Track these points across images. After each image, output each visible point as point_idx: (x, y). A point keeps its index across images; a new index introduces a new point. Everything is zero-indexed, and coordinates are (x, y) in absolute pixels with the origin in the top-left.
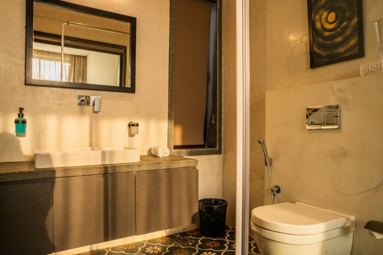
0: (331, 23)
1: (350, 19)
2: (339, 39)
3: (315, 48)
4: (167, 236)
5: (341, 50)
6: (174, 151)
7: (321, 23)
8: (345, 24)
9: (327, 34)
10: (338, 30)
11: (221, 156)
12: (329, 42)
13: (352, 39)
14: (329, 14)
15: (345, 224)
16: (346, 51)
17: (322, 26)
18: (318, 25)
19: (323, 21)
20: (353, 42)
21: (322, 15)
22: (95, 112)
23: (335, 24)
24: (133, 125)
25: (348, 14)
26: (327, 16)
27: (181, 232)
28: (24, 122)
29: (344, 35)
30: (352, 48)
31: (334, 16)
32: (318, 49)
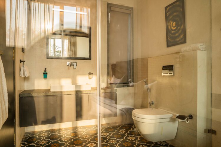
0: (174, 27)
1: (181, 26)
2: (177, 35)
3: (168, 38)
4: (106, 124)
5: (178, 40)
6: (110, 85)
7: (170, 27)
8: (179, 28)
9: (173, 32)
10: (177, 30)
11: (134, 87)
12: (173, 36)
13: (182, 35)
14: (173, 23)
15: (172, 117)
16: (180, 40)
17: (171, 28)
18: (169, 28)
19: (171, 26)
20: (182, 36)
21: (171, 23)
22: (74, 69)
23: (175, 27)
24: (90, 74)
25: (180, 23)
26: (173, 24)
27: (113, 122)
28: (47, 74)
29: (179, 33)
30: (182, 39)
31: (175, 24)
32: (169, 38)
